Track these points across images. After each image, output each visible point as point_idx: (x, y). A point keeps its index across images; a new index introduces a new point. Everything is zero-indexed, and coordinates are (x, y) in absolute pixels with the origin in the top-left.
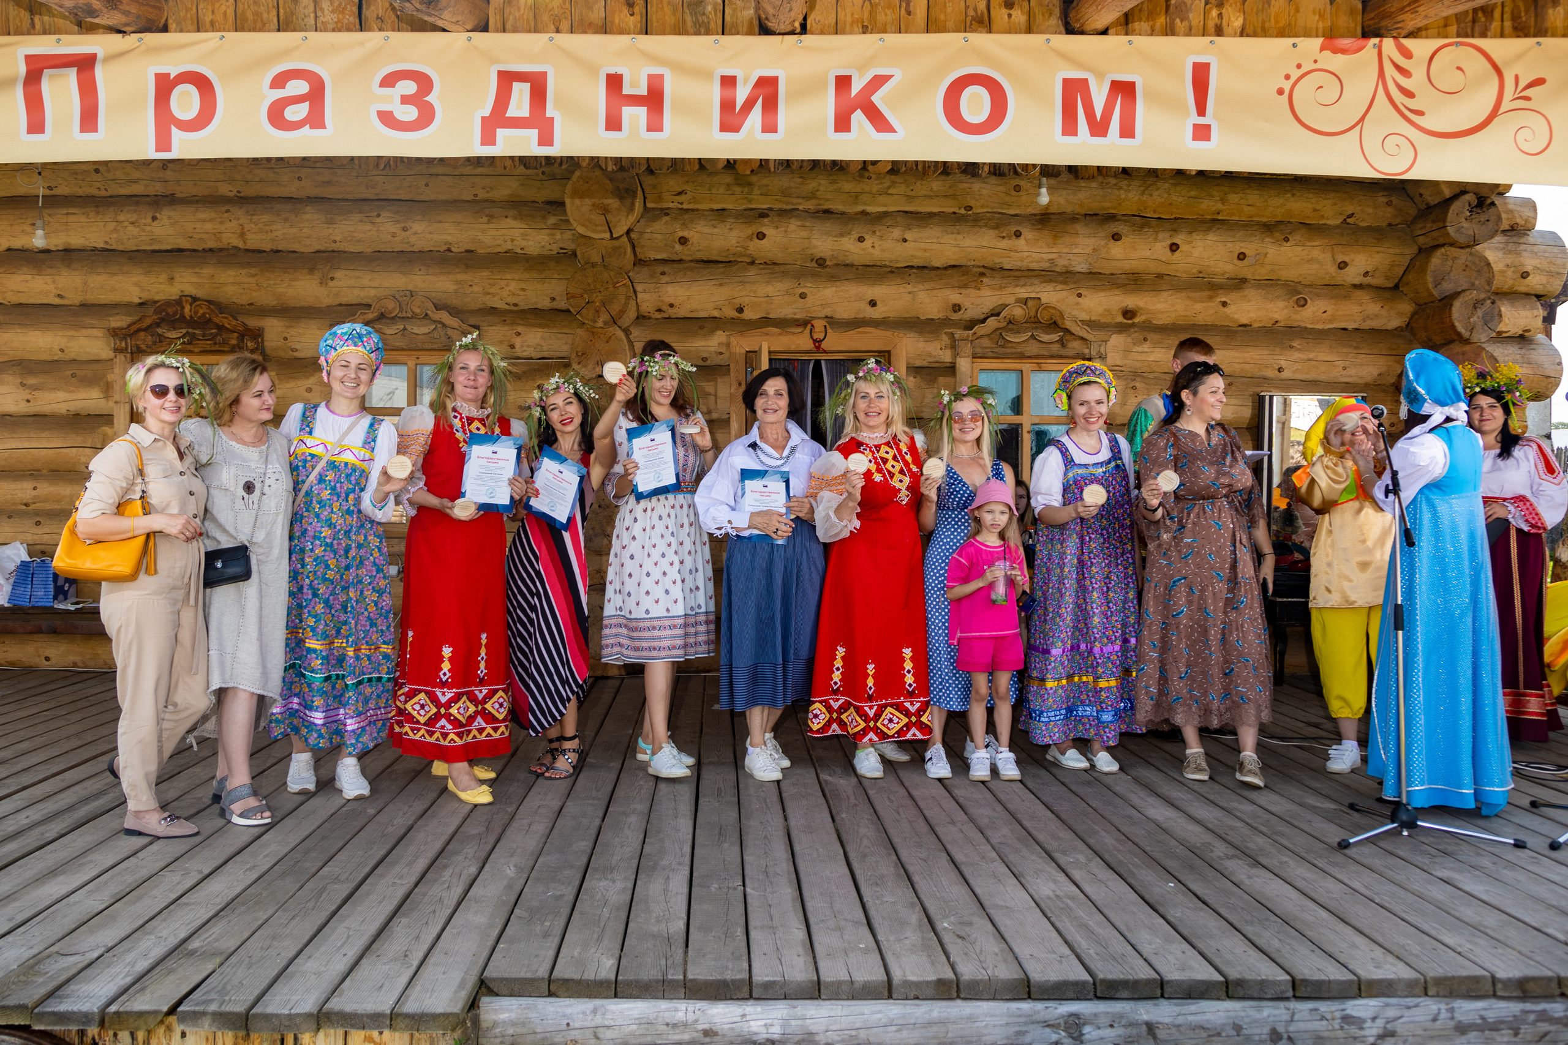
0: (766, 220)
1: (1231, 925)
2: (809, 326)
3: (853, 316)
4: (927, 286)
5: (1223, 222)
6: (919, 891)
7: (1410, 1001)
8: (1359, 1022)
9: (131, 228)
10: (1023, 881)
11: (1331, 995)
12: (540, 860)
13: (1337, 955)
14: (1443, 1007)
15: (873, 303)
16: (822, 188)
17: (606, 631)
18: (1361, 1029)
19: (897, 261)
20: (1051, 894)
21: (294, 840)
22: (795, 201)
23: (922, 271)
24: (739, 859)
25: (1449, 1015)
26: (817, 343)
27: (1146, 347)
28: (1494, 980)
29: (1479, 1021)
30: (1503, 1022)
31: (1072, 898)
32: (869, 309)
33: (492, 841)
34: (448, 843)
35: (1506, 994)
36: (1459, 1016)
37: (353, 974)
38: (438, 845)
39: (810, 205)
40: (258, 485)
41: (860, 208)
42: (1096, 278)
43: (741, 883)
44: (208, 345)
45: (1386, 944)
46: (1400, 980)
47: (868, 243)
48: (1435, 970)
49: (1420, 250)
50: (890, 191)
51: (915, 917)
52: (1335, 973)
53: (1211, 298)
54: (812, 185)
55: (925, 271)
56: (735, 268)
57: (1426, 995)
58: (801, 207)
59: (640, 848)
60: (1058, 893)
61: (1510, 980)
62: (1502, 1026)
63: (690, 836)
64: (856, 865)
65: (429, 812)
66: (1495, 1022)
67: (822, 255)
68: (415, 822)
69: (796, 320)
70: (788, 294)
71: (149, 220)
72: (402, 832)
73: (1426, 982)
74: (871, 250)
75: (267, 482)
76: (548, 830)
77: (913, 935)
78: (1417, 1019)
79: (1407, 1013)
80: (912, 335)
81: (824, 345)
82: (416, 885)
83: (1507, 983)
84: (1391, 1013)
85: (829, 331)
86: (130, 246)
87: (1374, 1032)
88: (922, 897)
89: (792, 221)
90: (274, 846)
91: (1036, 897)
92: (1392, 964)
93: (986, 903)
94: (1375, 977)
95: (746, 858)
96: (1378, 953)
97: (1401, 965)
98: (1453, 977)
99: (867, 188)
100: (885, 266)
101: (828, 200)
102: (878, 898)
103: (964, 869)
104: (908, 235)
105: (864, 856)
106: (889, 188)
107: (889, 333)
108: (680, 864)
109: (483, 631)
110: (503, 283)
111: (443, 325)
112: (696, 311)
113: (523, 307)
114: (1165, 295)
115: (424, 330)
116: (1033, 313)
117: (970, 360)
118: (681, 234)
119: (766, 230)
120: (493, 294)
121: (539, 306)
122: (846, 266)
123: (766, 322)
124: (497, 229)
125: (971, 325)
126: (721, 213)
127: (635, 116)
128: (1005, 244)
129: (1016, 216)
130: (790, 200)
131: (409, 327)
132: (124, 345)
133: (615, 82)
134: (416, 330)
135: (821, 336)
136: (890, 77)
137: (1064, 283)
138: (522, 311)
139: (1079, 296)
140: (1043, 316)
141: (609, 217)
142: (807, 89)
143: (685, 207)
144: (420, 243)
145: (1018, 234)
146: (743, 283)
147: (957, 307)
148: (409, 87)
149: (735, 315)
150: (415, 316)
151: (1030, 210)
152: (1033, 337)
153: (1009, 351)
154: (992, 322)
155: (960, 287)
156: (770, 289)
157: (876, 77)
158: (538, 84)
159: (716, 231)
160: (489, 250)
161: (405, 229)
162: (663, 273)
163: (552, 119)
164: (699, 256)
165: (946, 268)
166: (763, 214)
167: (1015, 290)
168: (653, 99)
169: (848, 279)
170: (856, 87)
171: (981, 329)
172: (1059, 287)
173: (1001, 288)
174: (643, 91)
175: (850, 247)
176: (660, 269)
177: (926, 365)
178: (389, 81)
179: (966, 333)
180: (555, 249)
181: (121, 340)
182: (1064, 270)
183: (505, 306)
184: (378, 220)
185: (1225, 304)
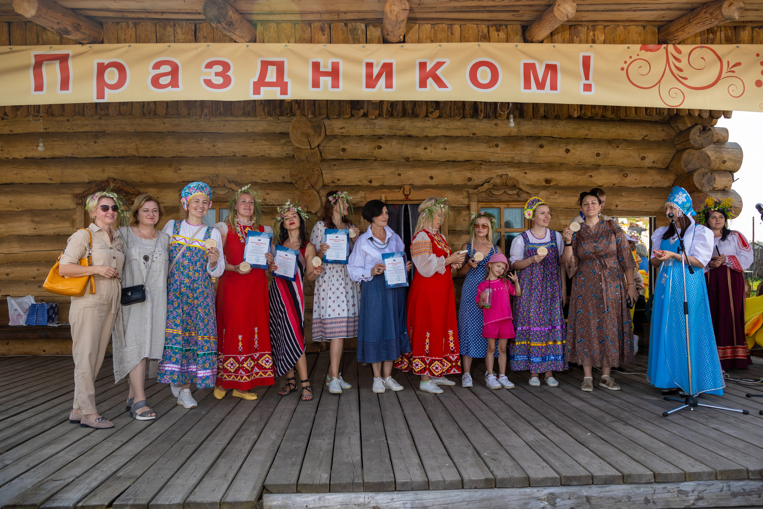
0: (382, 140)
1: (620, 450)
2: (402, 189)
3: (422, 184)
4: (456, 169)
6: (471, 440)
7: (710, 482)
8: (686, 493)
9: (84, 147)
10: (519, 434)
11: (672, 480)
12: (287, 432)
13: (672, 462)
14: (725, 485)
15: (431, 178)
16: (407, 125)
17: (314, 326)
18: (687, 496)
19: (442, 159)
20: (533, 439)
21: (167, 426)
22: (395, 131)
23: (453, 163)
24: (383, 429)
25: (728, 488)
26: (406, 196)
27: (557, 196)
28: (748, 471)
29: (742, 491)
30: (753, 491)
31: (544, 441)
32: (429, 180)
33: (263, 424)
34: (242, 425)
35: (754, 478)
36: (732, 489)
37: (200, 485)
38: (237, 426)
39: (402, 133)
40: (150, 257)
41: (425, 134)
42: (532, 165)
43: (385, 439)
45: (694, 457)
46: (704, 472)
47: (429, 150)
48: (720, 468)
49: (678, 151)
50: (438, 126)
51: (470, 451)
52: (672, 470)
53: (585, 174)
54: (402, 124)
55: (455, 163)
56: (368, 162)
57: (717, 479)
58: (397, 134)
59: (335, 425)
60: (536, 439)
61: (755, 471)
62: (753, 493)
63: (358, 419)
64: (439, 430)
65: (232, 412)
66: (749, 491)
67: (408, 156)
68: (226, 416)
69: (396, 186)
70: (392, 174)
71: (93, 143)
72: (219, 421)
73: (716, 473)
74: (430, 153)
75: (155, 256)
76: (290, 419)
77: (470, 459)
78: (713, 491)
79: (708, 488)
80: (450, 192)
81: (410, 197)
82: (228, 444)
83: (754, 472)
84: (701, 488)
85: (412, 190)
86: (83, 155)
87: (693, 497)
88: (473, 442)
89: (394, 140)
90: (158, 428)
91: (526, 441)
92: (699, 465)
93: (503, 444)
94: (692, 471)
95: (386, 428)
96: (692, 461)
97: (703, 466)
98: (729, 470)
99: (428, 125)
100: (437, 161)
101: (410, 131)
102: (451, 444)
103: (490, 430)
104: (447, 147)
105: (442, 425)
106: (438, 125)
107: (439, 191)
108: (355, 431)
109: (256, 326)
110: (260, 170)
111: (233, 190)
112: (350, 182)
113: (270, 181)
114: (564, 172)
115: (224, 192)
116: (505, 181)
117: (476, 203)
118: (342, 147)
119: (381, 145)
120: (256, 176)
121: (277, 181)
122: (419, 161)
123: (382, 187)
124: (257, 146)
125: (476, 187)
126: (361, 137)
127: (326, 81)
128: (491, 150)
129: (496, 137)
130: (393, 131)
131: (216, 191)
132: (81, 201)
133: (316, 66)
134: (220, 192)
135: (408, 193)
136: (444, 62)
137: (518, 167)
138: (269, 183)
139: (525, 173)
140: (510, 183)
141: (310, 139)
142: (406, 68)
143: (344, 134)
144: (221, 153)
145: (497, 146)
146: (372, 169)
147: (470, 179)
148: (219, 68)
149: (368, 184)
150: (219, 186)
151: (502, 135)
152: (505, 192)
153: (494, 198)
154: (486, 186)
155: (471, 170)
156: (384, 172)
157: (438, 62)
158: (280, 67)
159: (359, 145)
160: (253, 155)
161: (214, 146)
162: (335, 165)
163: (287, 83)
164: (351, 157)
165: (464, 161)
166: (380, 137)
167: (497, 171)
168: (335, 73)
169: (420, 167)
170: (429, 67)
171: (481, 189)
172: (516, 169)
173: (490, 170)
174: (330, 70)
175: (420, 152)
176: (333, 163)
177: (457, 206)
178: (209, 65)
179: (474, 191)
180: (284, 154)
181: (80, 199)
182: (518, 162)
183: (262, 182)
184: (201, 142)
185: (591, 176)
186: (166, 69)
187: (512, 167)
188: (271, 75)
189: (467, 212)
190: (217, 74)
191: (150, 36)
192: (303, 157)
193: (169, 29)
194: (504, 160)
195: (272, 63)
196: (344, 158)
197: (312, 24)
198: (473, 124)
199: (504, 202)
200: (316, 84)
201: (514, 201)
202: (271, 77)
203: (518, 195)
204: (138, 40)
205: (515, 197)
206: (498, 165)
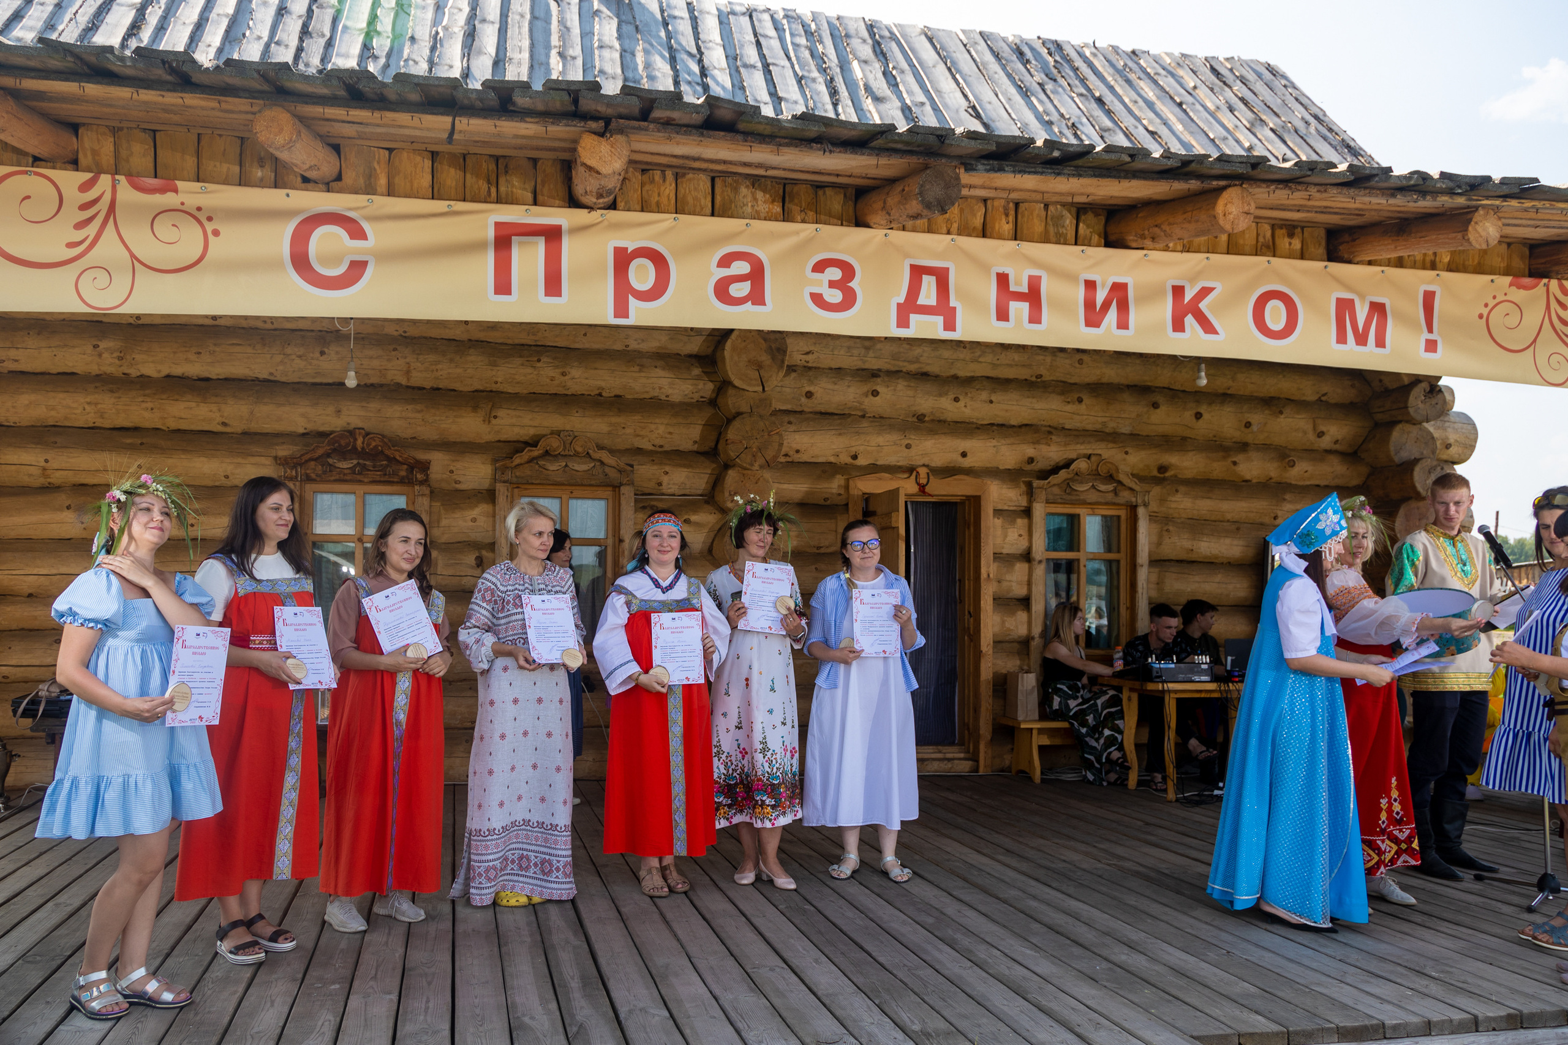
0: (879, 380)
2: (914, 473)
3: (949, 465)
4: (1008, 441)
5: (1231, 396)
9: (298, 361)
15: (964, 455)
19: (983, 419)
22: (901, 364)
23: (1001, 428)
26: (922, 488)
27: (1178, 497)
32: (960, 459)
39: (913, 368)
41: (952, 372)
42: (1136, 439)
44: (377, 475)
47: (961, 404)
49: (1377, 425)
50: (980, 359)
53: (1224, 458)
54: (917, 351)
55: (1005, 428)
56: (849, 420)
58: (905, 369)
67: (924, 411)
69: (900, 467)
70: (895, 444)
71: (317, 355)
74: (964, 409)
80: (996, 482)
81: (927, 489)
85: (931, 477)
86: (293, 378)
89: (900, 381)
99: (962, 356)
100: (972, 423)
101: (928, 364)
106: (980, 356)
107: (978, 481)
110: (653, 427)
111: (602, 463)
112: (817, 456)
113: (667, 448)
114: (1191, 454)
115: (584, 467)
116: (1094, 467)
117: (1043, 505)
118: (807, 389)
119: (879, 388)
120: (643, 437)
121: (681, 448)
122: (940, 421)
123: (874, 469)
124: (648, 378)
125: (1044, 474)
126: (838, 372)
127: (1019, 309)
128: (1069, 408)
129: (1075, 384)
130: (897, 362)
131: (570, 464)
132: (294, 473)
133: (1003, 280)
134: (577, 467)
135: (923, 481)
136: (1211, 289)
137: (1114, 442)
138: (666, 452)
139: (1126, 453)
140: (1103, 470)
141: (762, 373)
142: (1151, 295)
143: (810, 365)
144: (575, 388)
145: (1080, 400)
146: (858, 433)
147: (1031, 460)
148: (835, 274)
149: (849, 460)
150: (577, 454)
151: (1087, 380)
152: (1093, 487)
153: (1074, 498)
154: (1063, 474)
155: (1034, 443)
156: (880, 440)
157: (1203, 288)
158: (942, 278)
159: (836, 387)
160: (636, 396)
161: (564, 374)
162: (790, 423)
163: (955, 308)
164: (822, 409)
165: (1020, 426)
166: (875, 374)
167: (1078, 446)
168: (1033, 296)
169: (944, 433)
170: (1189, 295)
171: (1054, 479)
172: (1111, 445)
173: (1066, 445)
174: (1024, 289)
175: (946, 406)
176: (786, 419)
177: (1006, 508)
178: (819, 267)
179: (1042, 482)
180: (696, 397)
181: (292, 469)
182: (1112, 431)
183: (651, 448)
184: (538, 365)
185: (1235, 463)
186: (741, 267)
187: (1102, 440)
188: (928, 294)
189: (1026, 521)
190: (832, 284)
191: (703, 201)
192: (745, 408)
193: (744, 190)
194: (1090, 427)
195: (929, 271)
196: (806, 409)
197: (989, 202)
198: (1041, 357)
199: (1090, 504)
200: (1003, 315)
201: (1106, 504)
202: (928, 297)
203: (1115, 492)
204: (679, 208)
205: (1110, 497)
206: (1077, 436)
